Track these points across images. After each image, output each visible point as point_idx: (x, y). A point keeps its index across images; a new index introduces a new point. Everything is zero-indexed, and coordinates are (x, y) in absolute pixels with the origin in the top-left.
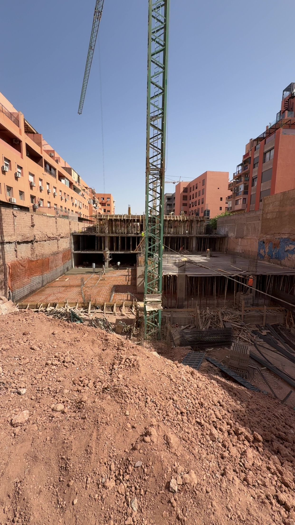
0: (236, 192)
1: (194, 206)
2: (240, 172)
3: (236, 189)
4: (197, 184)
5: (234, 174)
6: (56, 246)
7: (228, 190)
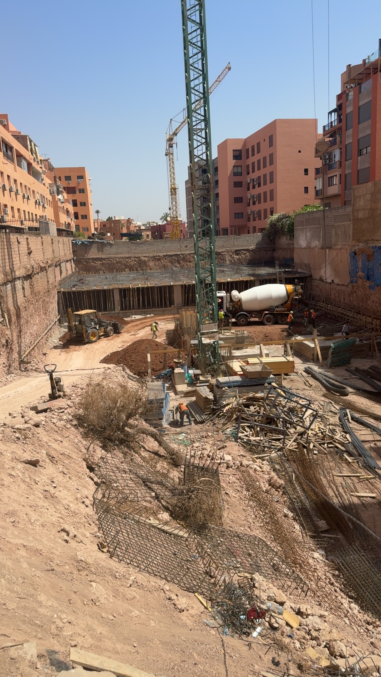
0: (328, 162)
1: (257, 186)
2: (333, 125)
3: (327, 157)
4: (258, 144)
5: (324, 127)
7: (316, 157)
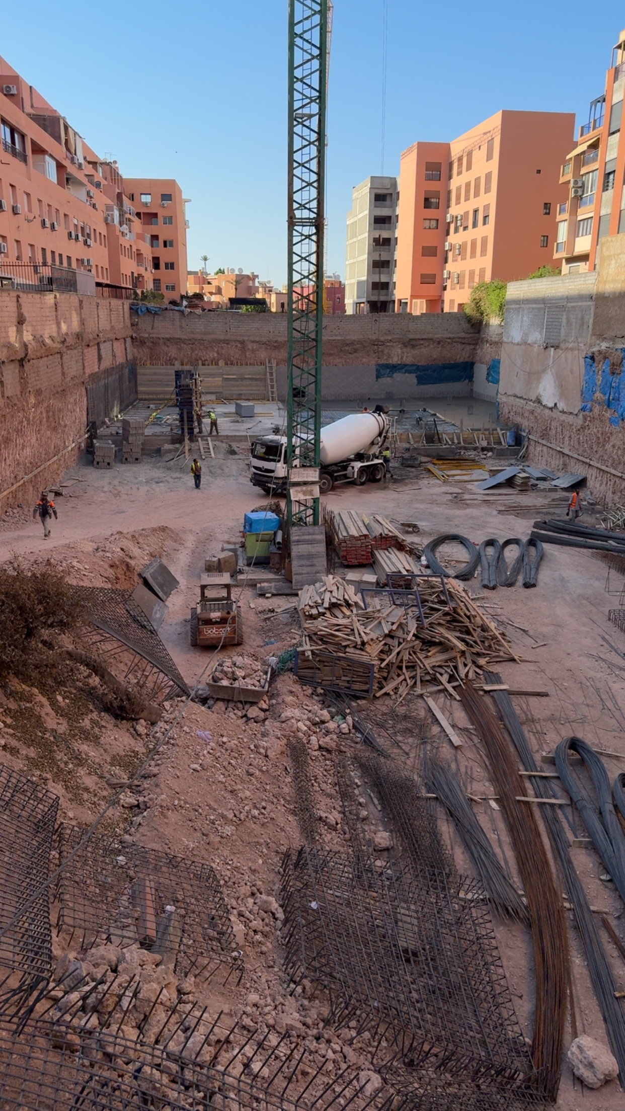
1: (461, 229)
2: (597, 125)
4: (470, 154)
6: (60, 371)
